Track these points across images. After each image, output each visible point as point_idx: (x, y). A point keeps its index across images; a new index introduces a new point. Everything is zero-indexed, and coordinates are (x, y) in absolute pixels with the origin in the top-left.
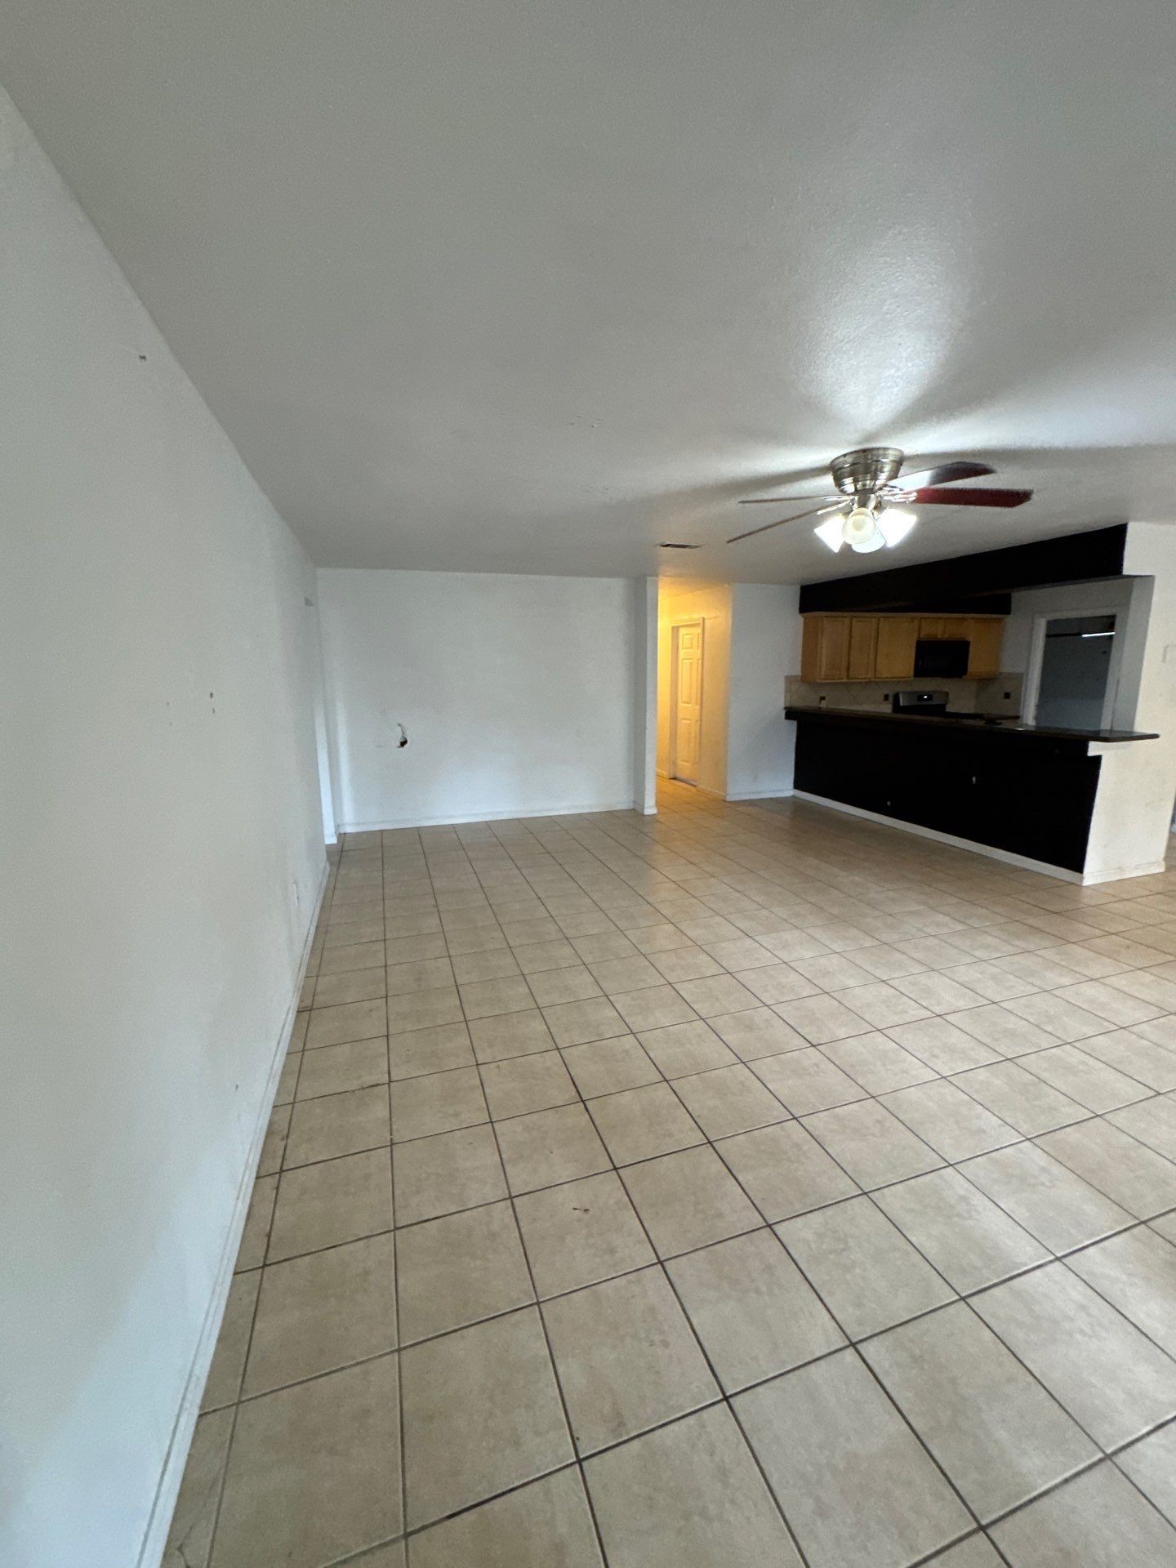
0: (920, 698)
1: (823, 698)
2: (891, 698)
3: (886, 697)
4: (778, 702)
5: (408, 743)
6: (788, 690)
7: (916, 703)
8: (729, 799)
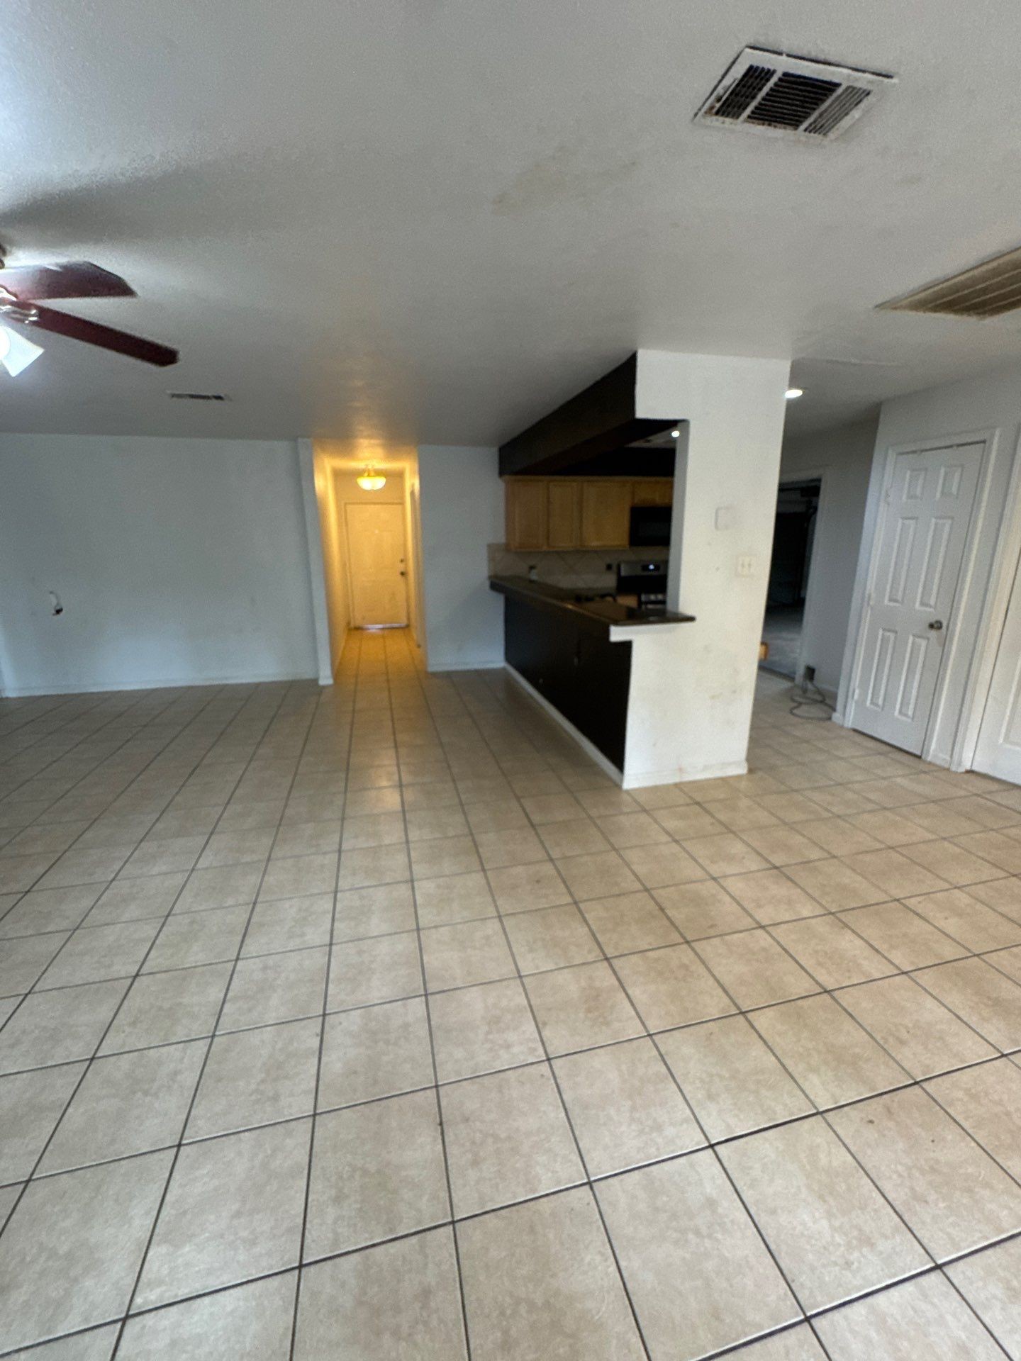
0: (645, 568)
1: (532, 568)
2: (614, 568)
3: (609, 567)
4: (481, 571)
5: (64, 612)
6: (492, 559)
7: (639, 572)
8: (430, 669)
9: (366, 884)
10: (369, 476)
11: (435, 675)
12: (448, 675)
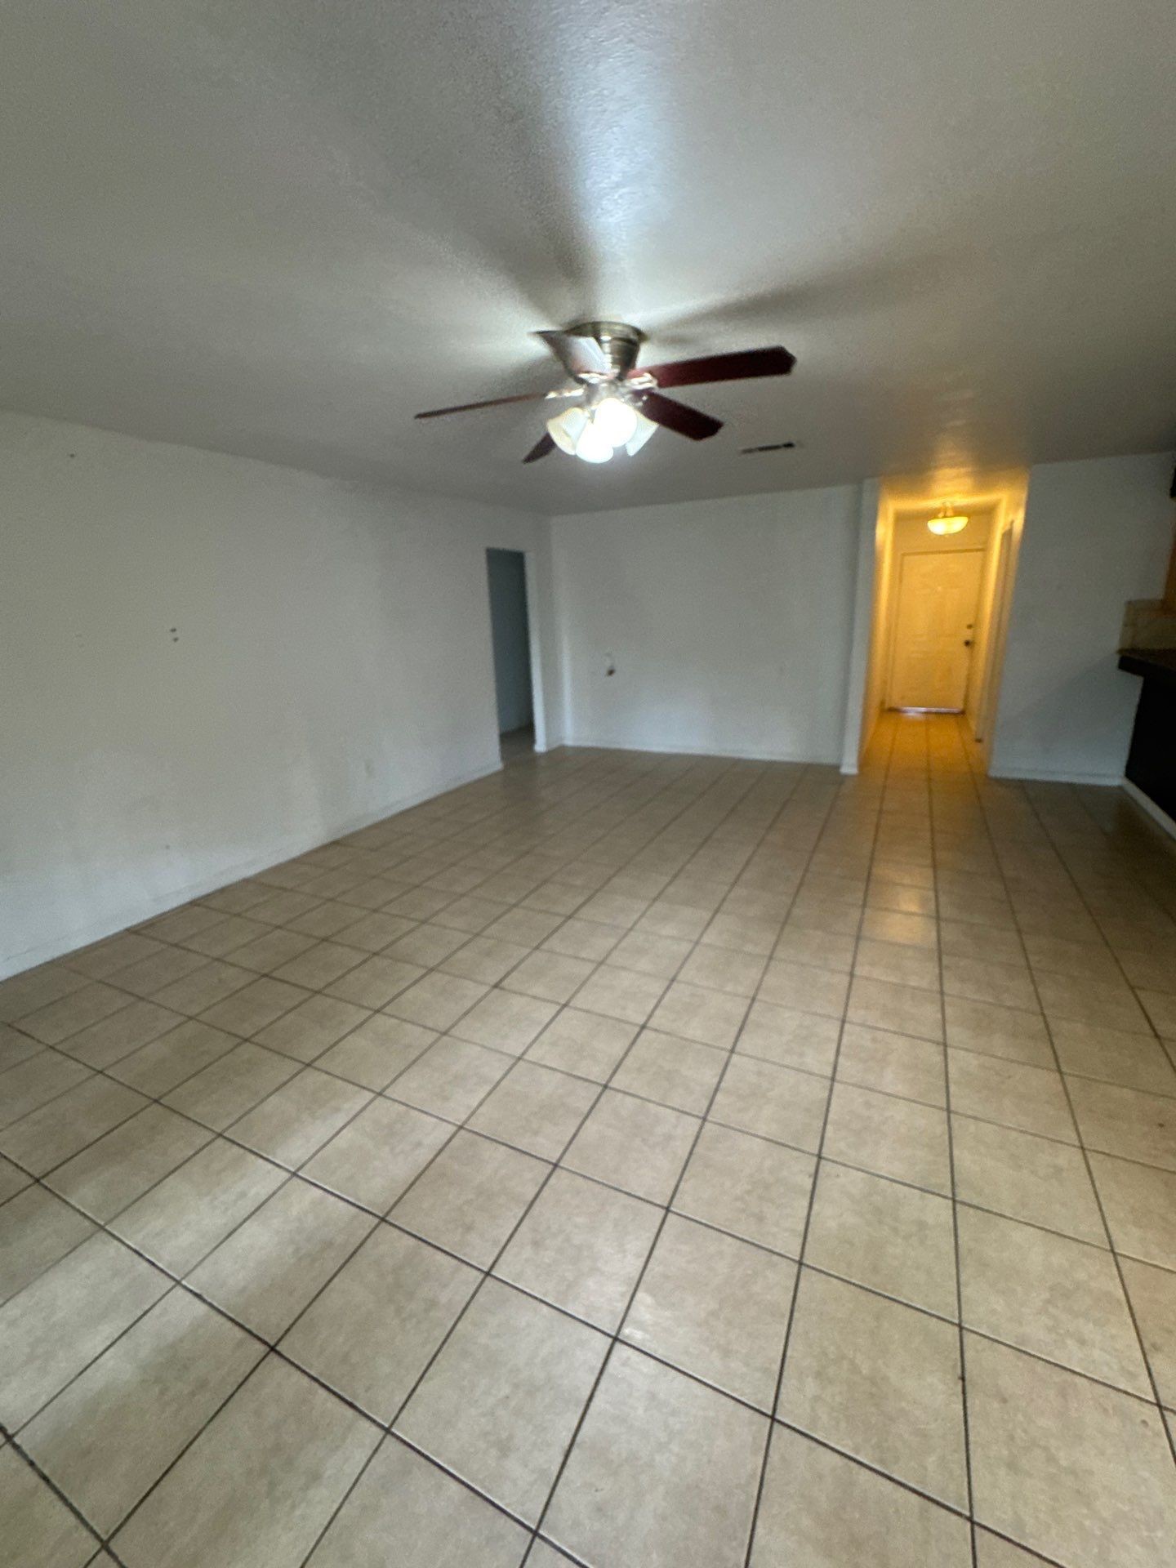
4: (1112, 642)
5: (616, 673)
6: (1130, 624)
8: (993, 773)
9: (881, 1025)
10: (945, 517)
11: (1001, 782)
12: (1021, 785)
